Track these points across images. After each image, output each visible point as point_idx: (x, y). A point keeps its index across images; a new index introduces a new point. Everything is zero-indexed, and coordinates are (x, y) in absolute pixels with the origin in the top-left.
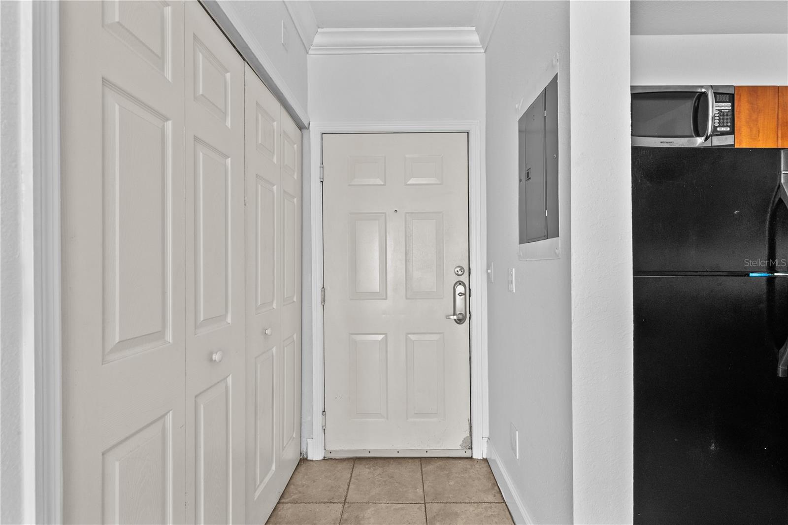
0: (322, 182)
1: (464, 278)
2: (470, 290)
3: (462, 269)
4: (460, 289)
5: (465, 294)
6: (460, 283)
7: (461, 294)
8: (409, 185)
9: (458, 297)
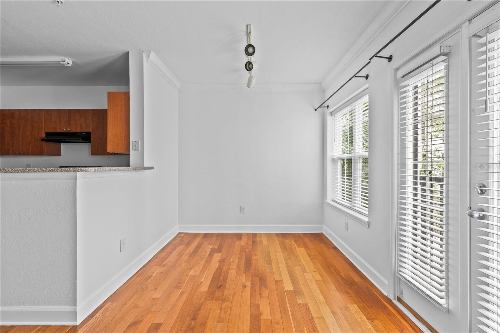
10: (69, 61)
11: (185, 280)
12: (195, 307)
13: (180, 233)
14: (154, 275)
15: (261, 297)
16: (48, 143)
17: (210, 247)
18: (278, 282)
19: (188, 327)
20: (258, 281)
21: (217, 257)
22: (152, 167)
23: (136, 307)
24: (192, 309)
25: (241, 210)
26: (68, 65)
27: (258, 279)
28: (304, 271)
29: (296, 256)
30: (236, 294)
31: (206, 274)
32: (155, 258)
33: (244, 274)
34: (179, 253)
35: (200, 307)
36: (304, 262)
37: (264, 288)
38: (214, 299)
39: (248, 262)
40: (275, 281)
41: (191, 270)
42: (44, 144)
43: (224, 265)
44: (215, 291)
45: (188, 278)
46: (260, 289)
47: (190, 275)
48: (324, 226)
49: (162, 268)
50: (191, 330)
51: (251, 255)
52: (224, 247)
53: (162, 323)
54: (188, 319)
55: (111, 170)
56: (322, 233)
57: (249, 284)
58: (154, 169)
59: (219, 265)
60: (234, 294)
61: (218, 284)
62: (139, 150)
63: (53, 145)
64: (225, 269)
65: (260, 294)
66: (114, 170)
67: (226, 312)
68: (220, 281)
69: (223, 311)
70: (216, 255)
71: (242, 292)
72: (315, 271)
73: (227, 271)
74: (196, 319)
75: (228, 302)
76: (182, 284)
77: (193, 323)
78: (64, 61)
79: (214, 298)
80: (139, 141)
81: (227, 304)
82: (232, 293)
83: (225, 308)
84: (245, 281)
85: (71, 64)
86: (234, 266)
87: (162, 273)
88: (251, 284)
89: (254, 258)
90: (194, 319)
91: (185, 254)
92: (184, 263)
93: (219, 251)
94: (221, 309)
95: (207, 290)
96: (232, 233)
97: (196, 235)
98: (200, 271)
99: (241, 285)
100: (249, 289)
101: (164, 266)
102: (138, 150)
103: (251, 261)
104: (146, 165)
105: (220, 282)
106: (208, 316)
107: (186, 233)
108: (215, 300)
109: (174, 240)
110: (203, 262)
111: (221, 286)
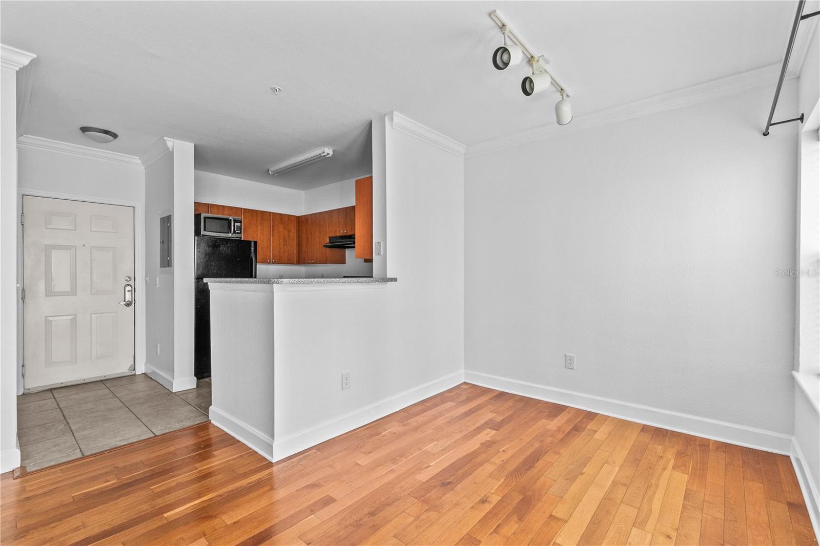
0: (23, 225)
1: (131, 283)
2: (135, 289)
3: (130, 278)
4: (129, 288)
5: (132, 291)
6: (128, 285)
7: (129, 291)
8: (93, 231)
9: (127, 292)
10: (329, 151)
11: (412, 454)
12: (389, 498)
13: (465, 383)
14: (383, 433)
15: (495, 531)
16: (332, 249)
17: (490, 416)
18: (556, 520)
19: (357, 521)
20: (517, 500)
21: (487, 435)
22: (394, 279)
23: (331, 466)
24: (383, 499)
25: (566, 361)
26: (329, 156)
27: (521, 497)
28: (640, 523)
29: (649, 487)
30: (458, 507)
31: (445, 457)
32: (404, 412)
33: (502, 480)
34: (439, 413)
35: (393, 502)
36: (656, 505)
37: (516, 519)
38: (423, 499)
39: (531, 462)
40: (551, 516)
41: (432, 442)
42: (328, 250)
43: (484, 452)
44: (435, 487)
45: (417, 453)
46: (509, 517)
47: (423, 450)
48: (793, 439)
49: (401, 427)
50: (355, 528)
51: (547, 452)
52: (512, 422)
53: (336, 500)
54: (366, 510)
55: (312, 282)
56: (789, 457)
57: (495, 499)
58: (396, 281)
59: (477, 448)
60: (457, 504)
61: (447, 479)
62: (382, 254)
63: (337, 251)
64: (482, 457)
65: (498, 526)
66: (318, 283)
67: (420, 527)
68: (454, 475)
69: (416, 523)
70: (488, 430)
71: (473, 507)
72: (669, 537)
73: (481, 464)
74: (375, 515)
75: (436, 513)
76: (403, 459)
77: (366, 519)
78: (324, 152)
79: (423, 497)
80: (381, 242)
81: (433, 515)
82: (454, 503)
83: (423, 520)
84: (493, 492)
85: (331, 153)
86: (498, 460)
87: (395, 433)
88: (500, 501)
89: (547, 458)
90: (372, 514)
91: (445, 416)
92: (433, 429)
93: (496, 426)
94: (416, 519)
95: (424, 480)
96: (548, 403)
97: (486, 391)
98: (441, 449)
99: (480, 496)
100: (488, 507)
101: (404, 425)
102: (380, 255)
103: (538, 461)
104: (388, 276)
105: (453, 477)
106: (392, 519)
107: (474, 385)
108: (423, 501)
109: (448, 392)
110: (459, 436)
111: (449, 483)
